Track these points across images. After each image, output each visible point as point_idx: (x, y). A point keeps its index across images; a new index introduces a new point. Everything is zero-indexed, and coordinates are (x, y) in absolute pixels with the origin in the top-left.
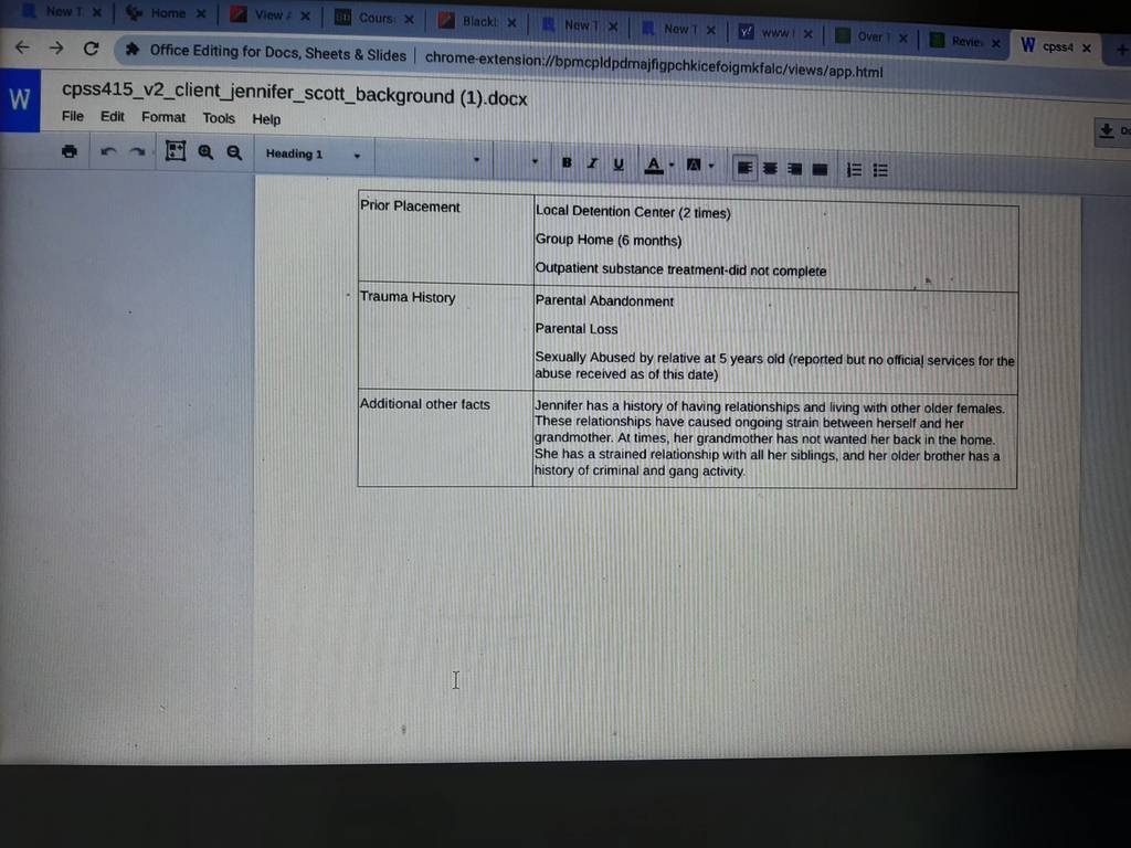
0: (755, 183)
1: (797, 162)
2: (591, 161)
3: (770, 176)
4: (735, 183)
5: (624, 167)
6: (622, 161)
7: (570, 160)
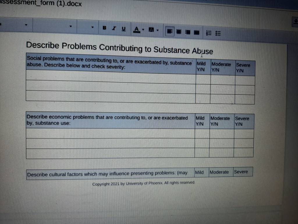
0: (173, 37)
1: (188, 29)
2: (113, 27)
3: (179, 35)
4: (166, 37)
5: (126, 30)
6: (125, 28)
7: (105, 27)
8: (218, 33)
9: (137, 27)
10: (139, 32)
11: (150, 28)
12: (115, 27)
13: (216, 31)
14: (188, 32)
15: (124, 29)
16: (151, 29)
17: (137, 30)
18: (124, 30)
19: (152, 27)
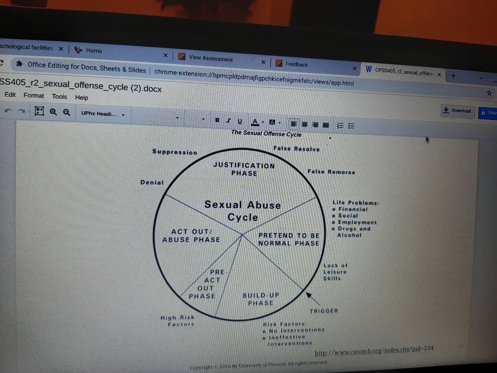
8: (351, 126)
9: (255, 120)
10: (258, 125)
11: (270, 121)
12: (229, 119)
13: (349, 124)
14: (316, 125)
15: (240, 121)
16: (272, 122)
17: (255, 123)
18: (240, 123)
19: (273, 119)
